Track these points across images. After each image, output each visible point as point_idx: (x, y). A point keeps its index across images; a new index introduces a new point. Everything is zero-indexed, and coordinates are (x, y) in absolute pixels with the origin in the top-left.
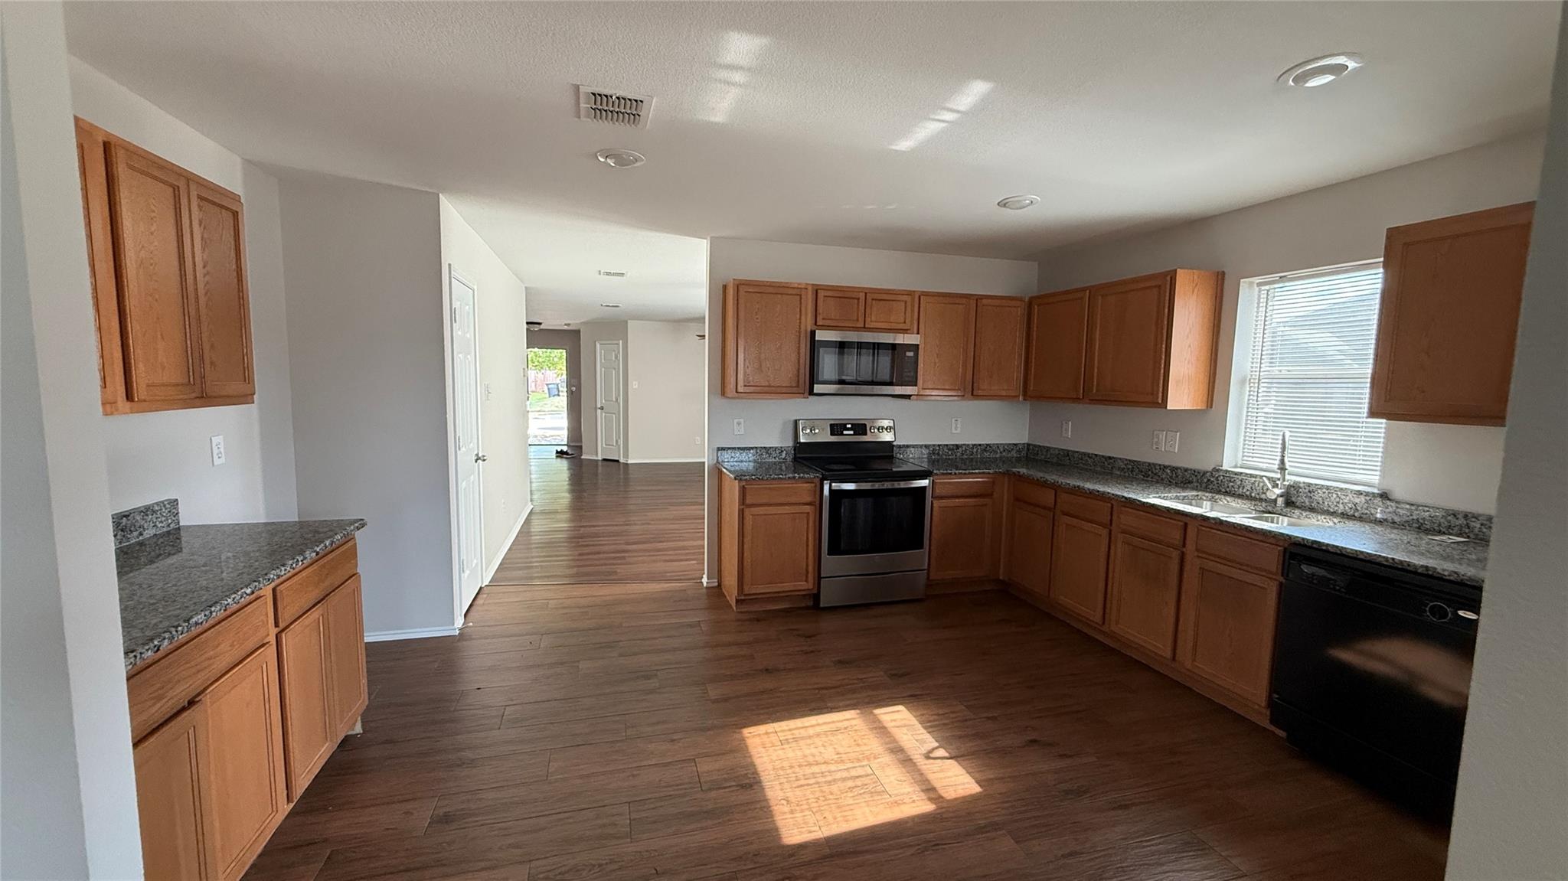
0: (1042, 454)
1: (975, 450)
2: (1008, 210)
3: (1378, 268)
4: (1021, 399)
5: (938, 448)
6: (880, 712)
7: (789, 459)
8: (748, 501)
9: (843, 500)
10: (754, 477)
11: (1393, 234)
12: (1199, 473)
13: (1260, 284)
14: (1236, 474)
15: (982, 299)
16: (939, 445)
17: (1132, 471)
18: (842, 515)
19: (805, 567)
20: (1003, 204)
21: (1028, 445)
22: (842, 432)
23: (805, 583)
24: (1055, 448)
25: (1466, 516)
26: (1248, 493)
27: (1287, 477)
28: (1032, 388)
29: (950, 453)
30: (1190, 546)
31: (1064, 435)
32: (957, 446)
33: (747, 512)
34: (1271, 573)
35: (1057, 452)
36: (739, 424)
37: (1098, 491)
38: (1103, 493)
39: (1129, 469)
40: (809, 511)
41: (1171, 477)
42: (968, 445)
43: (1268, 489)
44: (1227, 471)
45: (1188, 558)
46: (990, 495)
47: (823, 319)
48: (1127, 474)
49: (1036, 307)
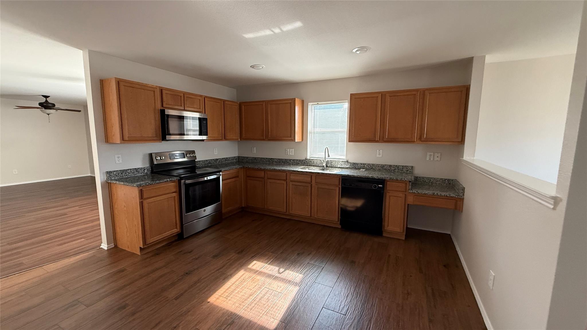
0: (245, 160)
1: (223, 160)
2: (254, 69)
3: (347, 103)
4: (239, 140)
5: (210, 161)
6: (250, 266)
7: (149, 173)
8: (145, 196)
9: (190, 188)
10: (147, 184)
11: (352, 95)
12: (301, 160)
13: (312, 105)
14: (312, 160)
15: (226, 101)
16: (211, 160)
17: (280, 162)
18: (190, 194)
19: (175, 222)
20: (252, 67)
21: (239, 157)
22: (175, 157)
23: (176, 229)
24: (250, 157)
25: (364, 164)
26: (315, 165)
27: (326, 159)
28: (244, 136)
29: (215, 162)
30: (313, 182)
31: (253, 152)
32: (217, 159)
33: (145, 203)
34: (337, 185)
35: (251, 158)
36: (118, 158)
37: (282, 170)
38: (284, 170)
39: (278, 162)
40: (175, 195)
41: (293, 163)
42: (220, 159)
43: (323, 163)
44: (309, 159)
45: (313, 185)
46: (237, 177)
47: (166, 104)
48: (278, 163)
49: (243, 106)
